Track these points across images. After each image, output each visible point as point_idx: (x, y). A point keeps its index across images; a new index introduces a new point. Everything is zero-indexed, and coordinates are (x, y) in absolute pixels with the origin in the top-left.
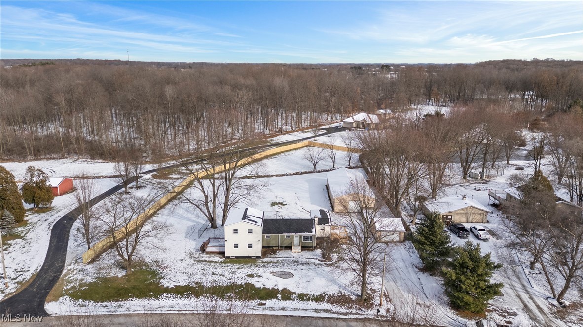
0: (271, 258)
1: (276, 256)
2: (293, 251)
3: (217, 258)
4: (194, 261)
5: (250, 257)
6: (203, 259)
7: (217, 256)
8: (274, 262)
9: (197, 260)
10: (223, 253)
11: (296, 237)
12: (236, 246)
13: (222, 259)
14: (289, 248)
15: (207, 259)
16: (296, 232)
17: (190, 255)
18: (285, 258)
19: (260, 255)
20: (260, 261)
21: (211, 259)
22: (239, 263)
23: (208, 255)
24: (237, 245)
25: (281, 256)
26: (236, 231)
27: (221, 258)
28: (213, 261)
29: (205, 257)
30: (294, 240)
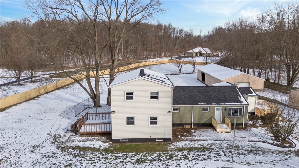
0: (188, 142)
1: (196, 138)
2: (218, 130)
3: (98, 144)
4: (57, 148)
5: (153, 140)
6: (73, 144)
7: (98, 140)
8: (196, 149)
9: (63, 146)
10: (108, 135)
11: (217, 110)
12: (130, 121)
13: (107, 144)
14: (210, 126)
15: (81, 144)
16: (218, 101)
17: (54, 139)
18: (212, 142)
20: (172, 147)
21: (87, 144)
22: (138, 151)
23: (84, 138)
24: (132, 119)
25: (202, 138)
26: (130, 96)
27: (105, 142)
28: (91, 148)
29: (78, 141)
30: (214, 115)
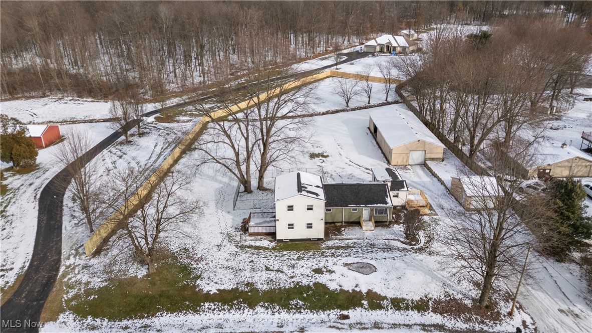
0: (337, 241)
1: (343, 237)
2: (364, 228)
3: (265, 243)
4: (236, 246)
5: (309, 240)
6: (247, 243)
7: (265, 239)
8: (342, 247)
9: (239, 245)
10: (273, 235)
11: (365, 210)
12: (291, 226)
13: (273, 243)
14: (358, 224)
15: (253, 243)
16: (366, 203)
17: (229, 238)
18: (356, 241)
19: (322, 236)
20: (324, 246)
21: (258, 243)
22: (298, 250)
23: (253, 238)
25: (349, 237)
26: (290, 208)
27: (271, 242)
28: (262, 247)
29: (249, 241)
30: (362, 214)
